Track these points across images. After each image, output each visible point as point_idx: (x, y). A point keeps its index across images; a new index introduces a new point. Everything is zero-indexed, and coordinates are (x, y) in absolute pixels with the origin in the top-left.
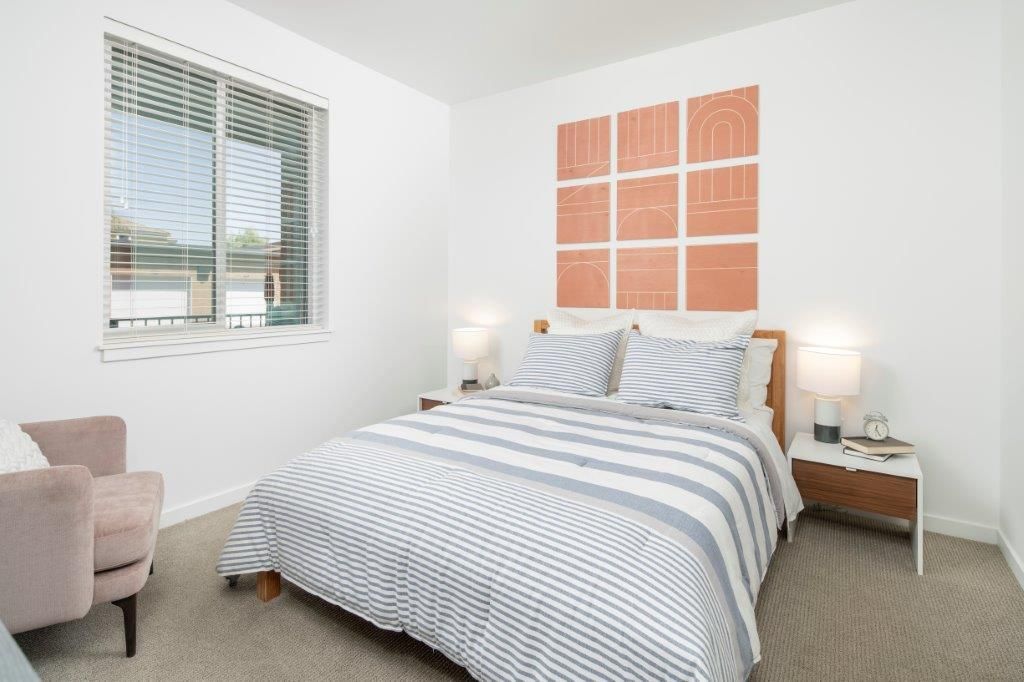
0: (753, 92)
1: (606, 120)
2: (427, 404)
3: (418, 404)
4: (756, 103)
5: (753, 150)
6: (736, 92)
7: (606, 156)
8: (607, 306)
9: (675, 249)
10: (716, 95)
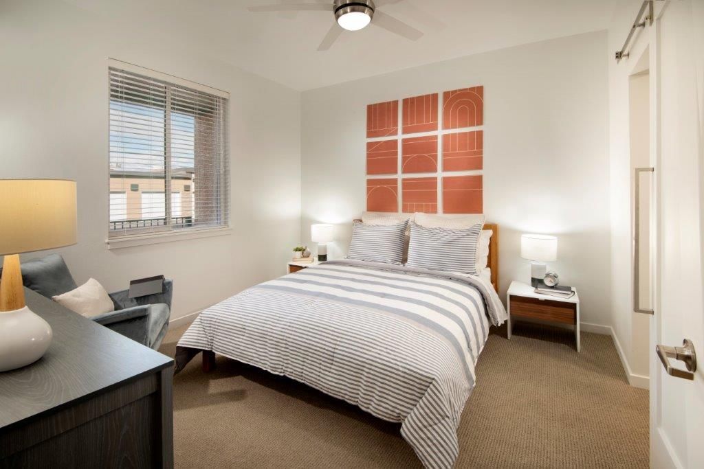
0: (480, 90)
1: (396, 103)
2: (294, 269)
3: (288, 268)
4: (482, 96)
5: (480, 122)
6: (470, 89)
7: (396, 124)
8: (396, 211)
9: (436, 178)
10: (460, 90)
